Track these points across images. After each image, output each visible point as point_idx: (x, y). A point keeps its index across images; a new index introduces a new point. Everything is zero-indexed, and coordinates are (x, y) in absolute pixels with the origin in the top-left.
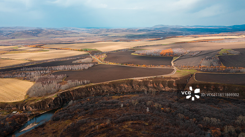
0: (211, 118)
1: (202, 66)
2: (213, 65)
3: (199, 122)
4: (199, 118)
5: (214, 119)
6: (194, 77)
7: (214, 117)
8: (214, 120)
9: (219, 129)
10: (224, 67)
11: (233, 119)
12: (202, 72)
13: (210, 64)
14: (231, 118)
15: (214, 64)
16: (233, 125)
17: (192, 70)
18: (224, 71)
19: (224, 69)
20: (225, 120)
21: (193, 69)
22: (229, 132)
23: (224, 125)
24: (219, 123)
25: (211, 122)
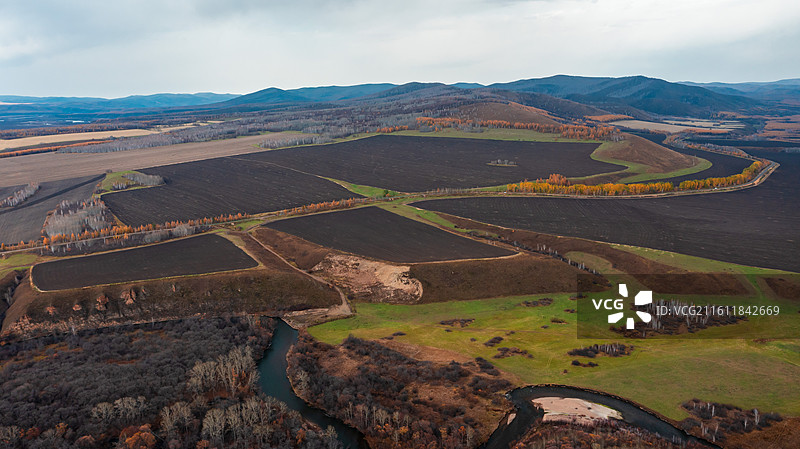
0: (117, 402)
1: (53, 236)
2: (89, 229)
3: (79, 432)
4: (75, 415)
5: (126, 399)
6: (31, 279)
7: (123, 396)
8: (127, 405)
9: (146, 426)
10: (126, 228)
11: (179, 381)
12: (56, 259)
13: (78, 226)
14: (175, 379)
15: (91, 225)
16: (182, 400)
17: (17, 258)
18: (128, 243)
19: (126, 236)
20: (159, 392)
21: (20, 253)
22: (178, 424)
23: (160, 407)
24: (143, 406)
25: (117, 415)
